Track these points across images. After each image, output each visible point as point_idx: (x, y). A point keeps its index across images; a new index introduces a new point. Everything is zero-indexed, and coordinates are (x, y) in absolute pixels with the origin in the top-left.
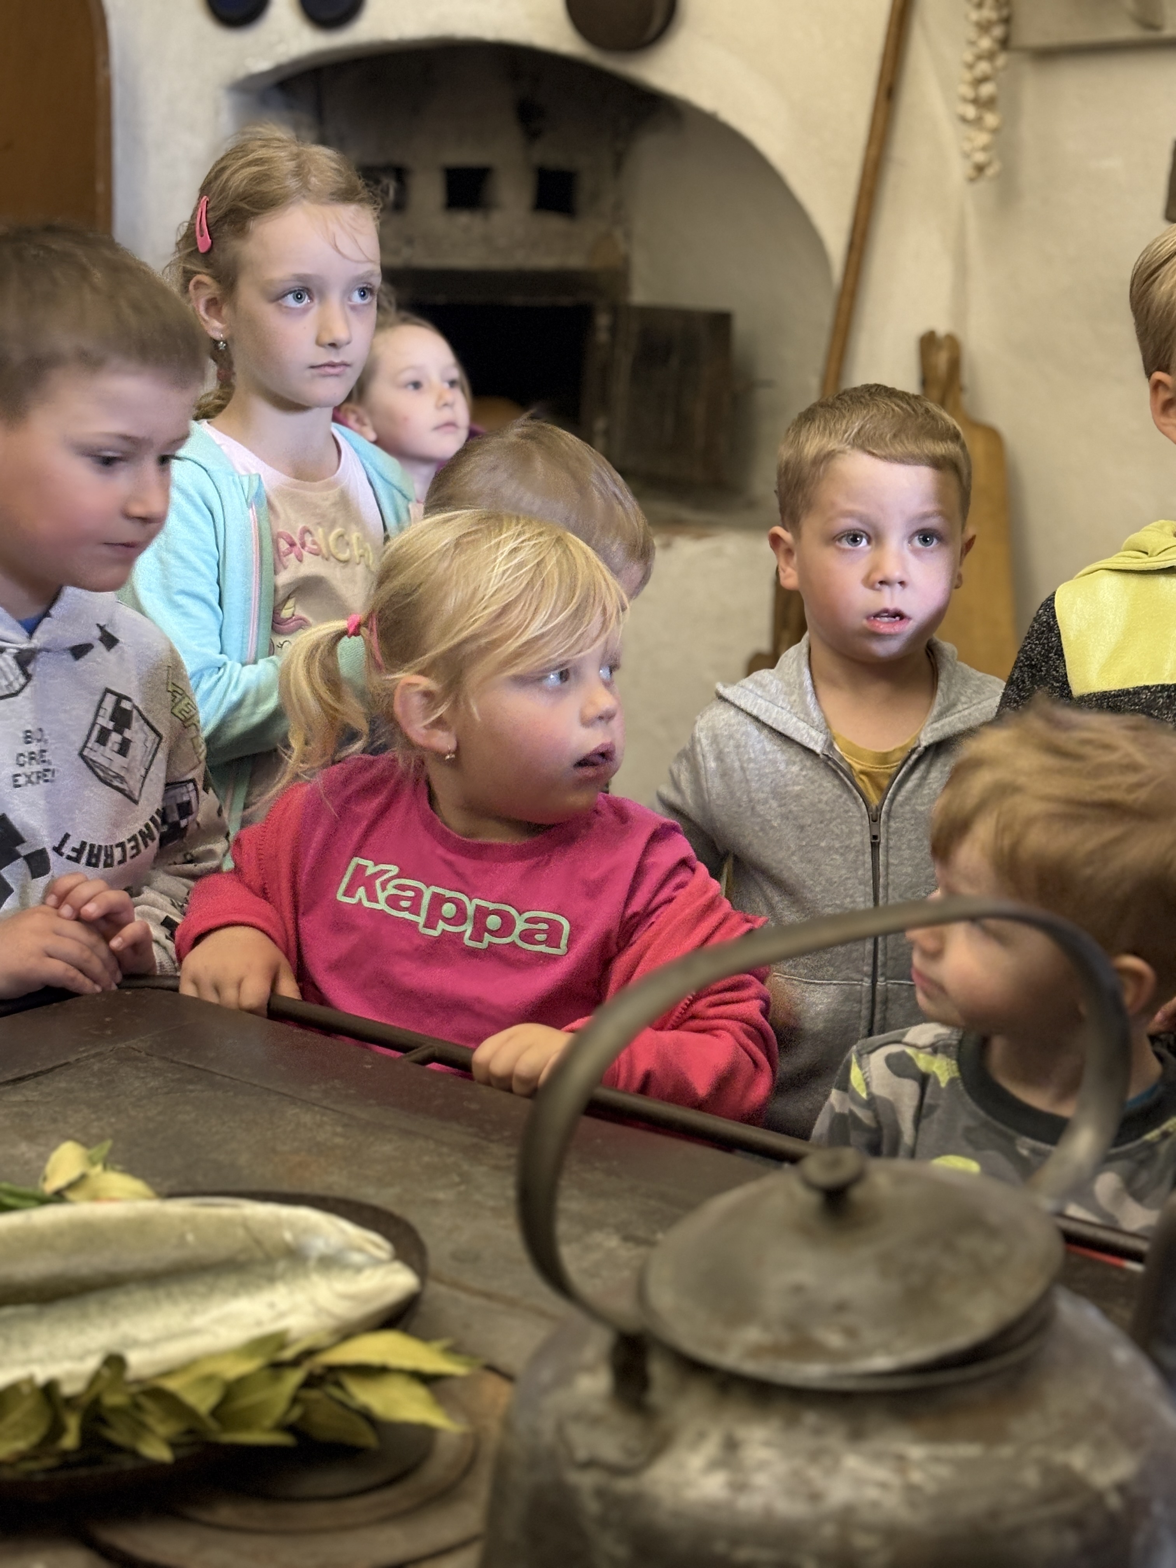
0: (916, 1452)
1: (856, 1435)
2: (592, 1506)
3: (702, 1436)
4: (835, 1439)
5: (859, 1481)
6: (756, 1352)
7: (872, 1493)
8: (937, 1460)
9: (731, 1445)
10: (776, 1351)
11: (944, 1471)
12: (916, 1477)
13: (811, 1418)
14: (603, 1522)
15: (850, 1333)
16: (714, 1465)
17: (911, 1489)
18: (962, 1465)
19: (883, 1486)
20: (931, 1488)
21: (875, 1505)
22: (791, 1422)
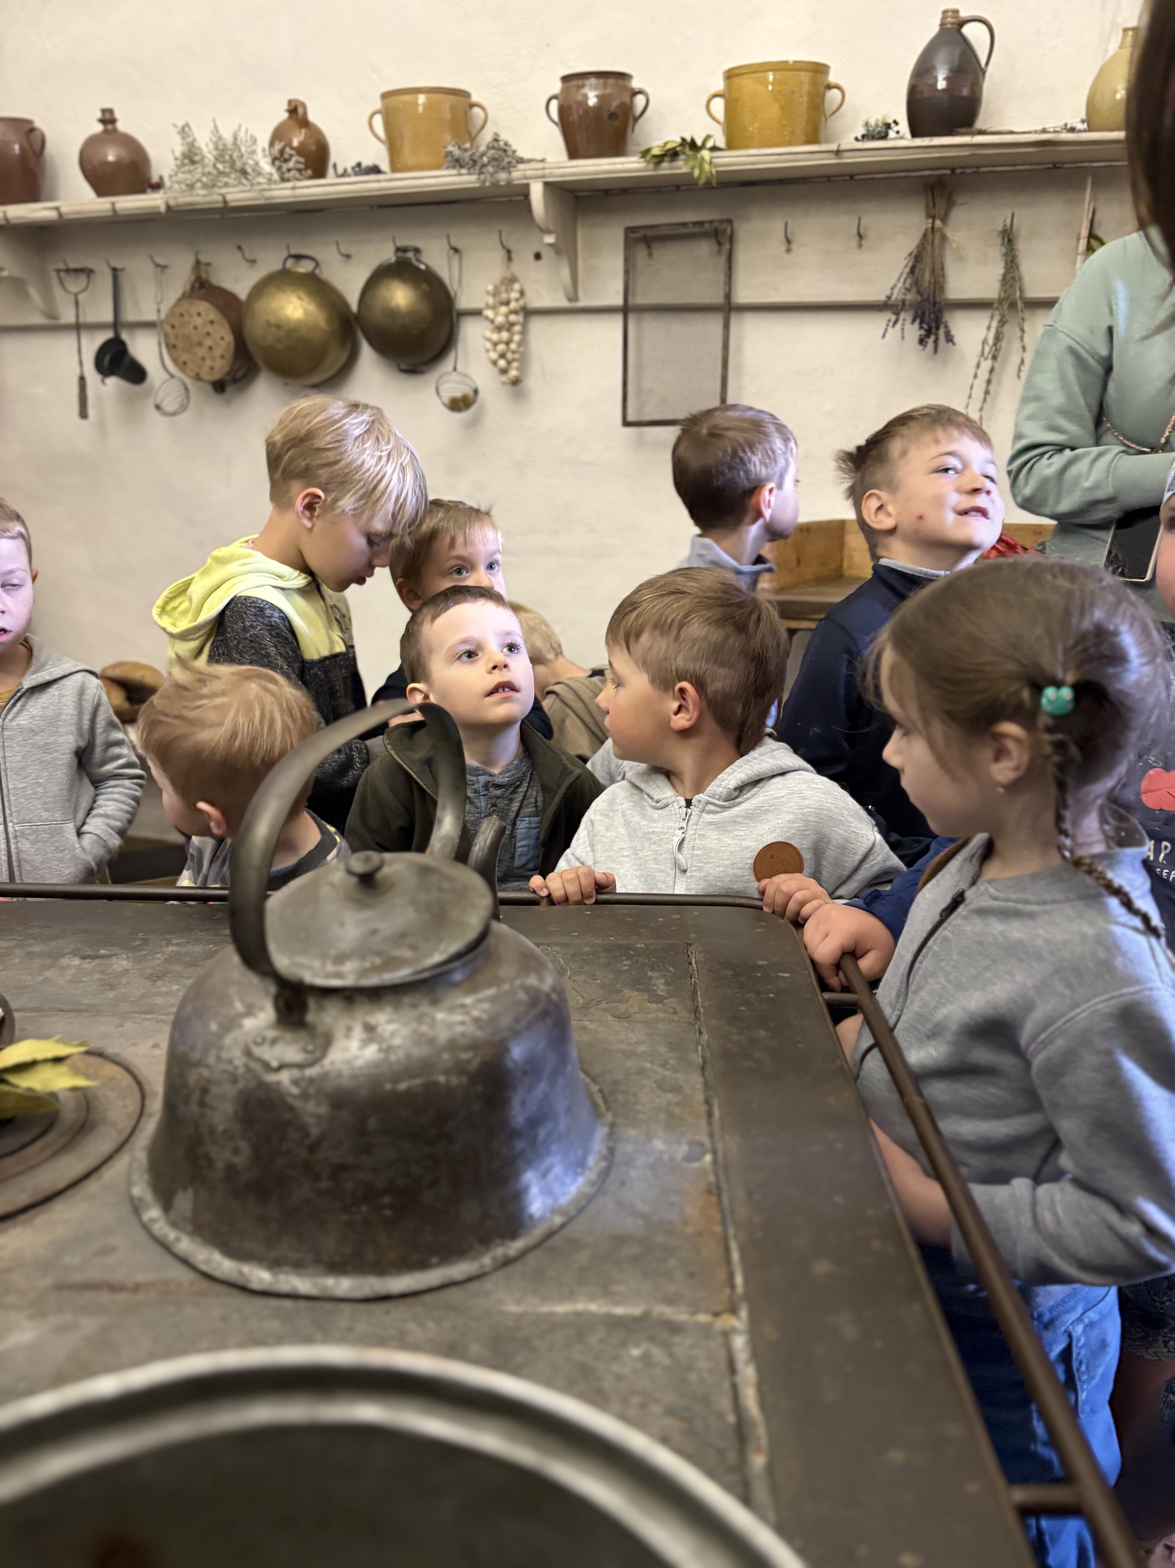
0: (469, 1000)
1: (435, 1002)
2: (295, 1090)
3: (349, 1029)
4: (425, 1007)
5: (450, 1025)
6: (363, 973)
7: (460, 1029)
8: (480, 1001)
9: (370, 1029)
10: (375, 969)
11: (486, 1006)
12: (475, 1013)
13: (407, 1000)
14: (305, 1096)
15: (414, 948)
16: (365, 1043)
17: (477, 1021)
18: (492, 1000)
19: (462, 1023)
20: (485, 1016)
21: (463, 1034)
22: (397, 1007)
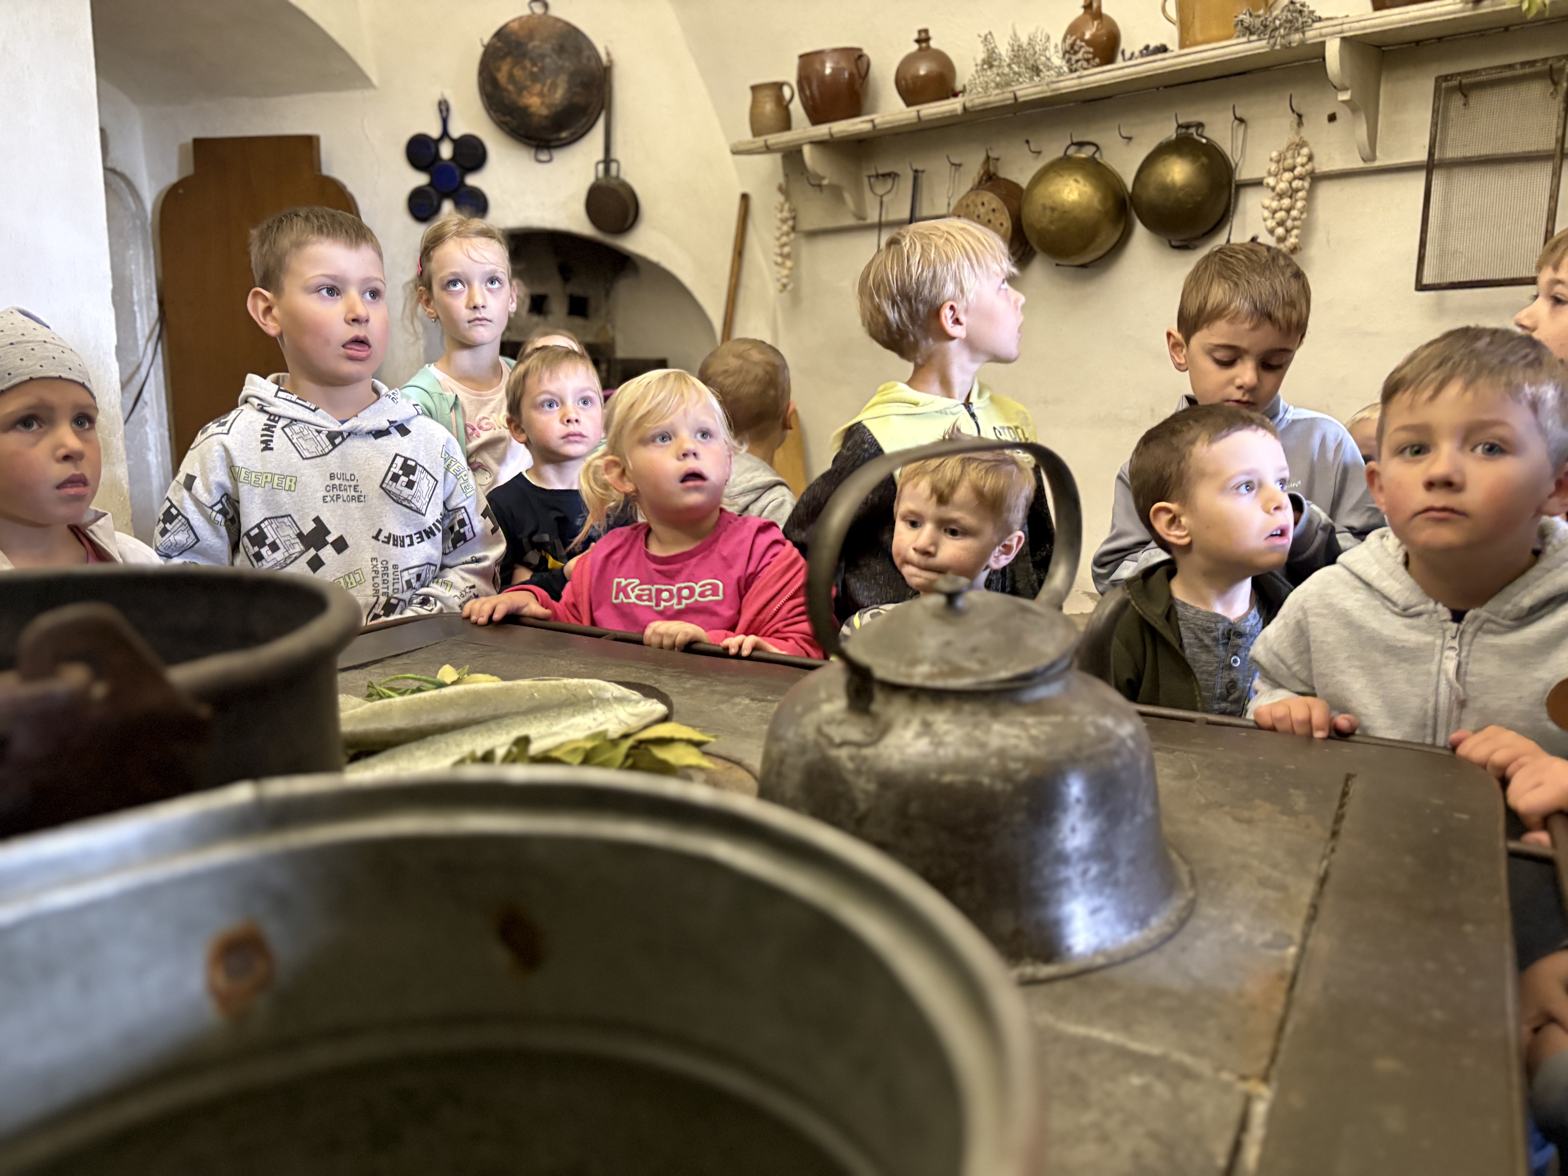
0: (1030, 720)
1: (995, 715)
2: (850, 766)
3: (908, 723)
4: (984, 717)
5: (1004, 736)
6: (931, 676)
7: (1013, 741)
8: (1041, 723)
9: (927, 726)
10: (942, 675)
11: (1047, 729)
12: (1034, 732)
13: (967, 707)
14: (858, 772)
15: (983, 662)
16: (919, 735)
17: (1033, 739)
18: (1055, 725)
19: (1018, 737)
20: (1043, 737)
21: (1016, 747)
22: (957, 711)
